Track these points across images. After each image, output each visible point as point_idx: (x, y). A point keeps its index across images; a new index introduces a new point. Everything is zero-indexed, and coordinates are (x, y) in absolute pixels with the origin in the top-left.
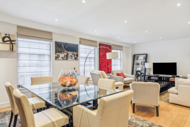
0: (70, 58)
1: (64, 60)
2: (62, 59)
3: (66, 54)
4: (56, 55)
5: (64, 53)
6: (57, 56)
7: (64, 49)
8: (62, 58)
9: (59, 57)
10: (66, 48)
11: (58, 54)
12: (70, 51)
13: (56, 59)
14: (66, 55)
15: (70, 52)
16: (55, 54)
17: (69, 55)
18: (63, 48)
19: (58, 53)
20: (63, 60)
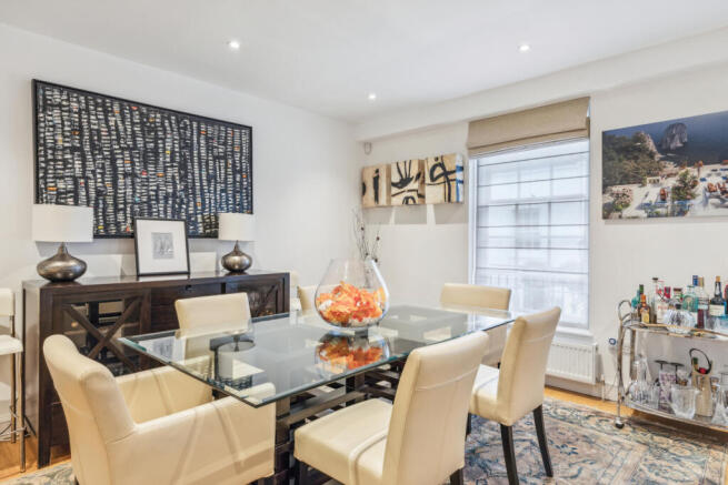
0: (705, 203)
1: (658, 215)
2: (643, 213)
3: (671, 183)
4: (607, 195)
5: (655, 183)
6: (610, 199)
7: (658, 156)
8: (645, 207)
9: (627, 205)
10: (677, 150)
11: (618, 189)
12: (706, 163)
13: (605, 217)
14: (676, 190)
15: (706, 170)
16: (604, 193)
17: (701, 187)
18: (651, 155)
19: (621, 184)
20: (649, 216)
